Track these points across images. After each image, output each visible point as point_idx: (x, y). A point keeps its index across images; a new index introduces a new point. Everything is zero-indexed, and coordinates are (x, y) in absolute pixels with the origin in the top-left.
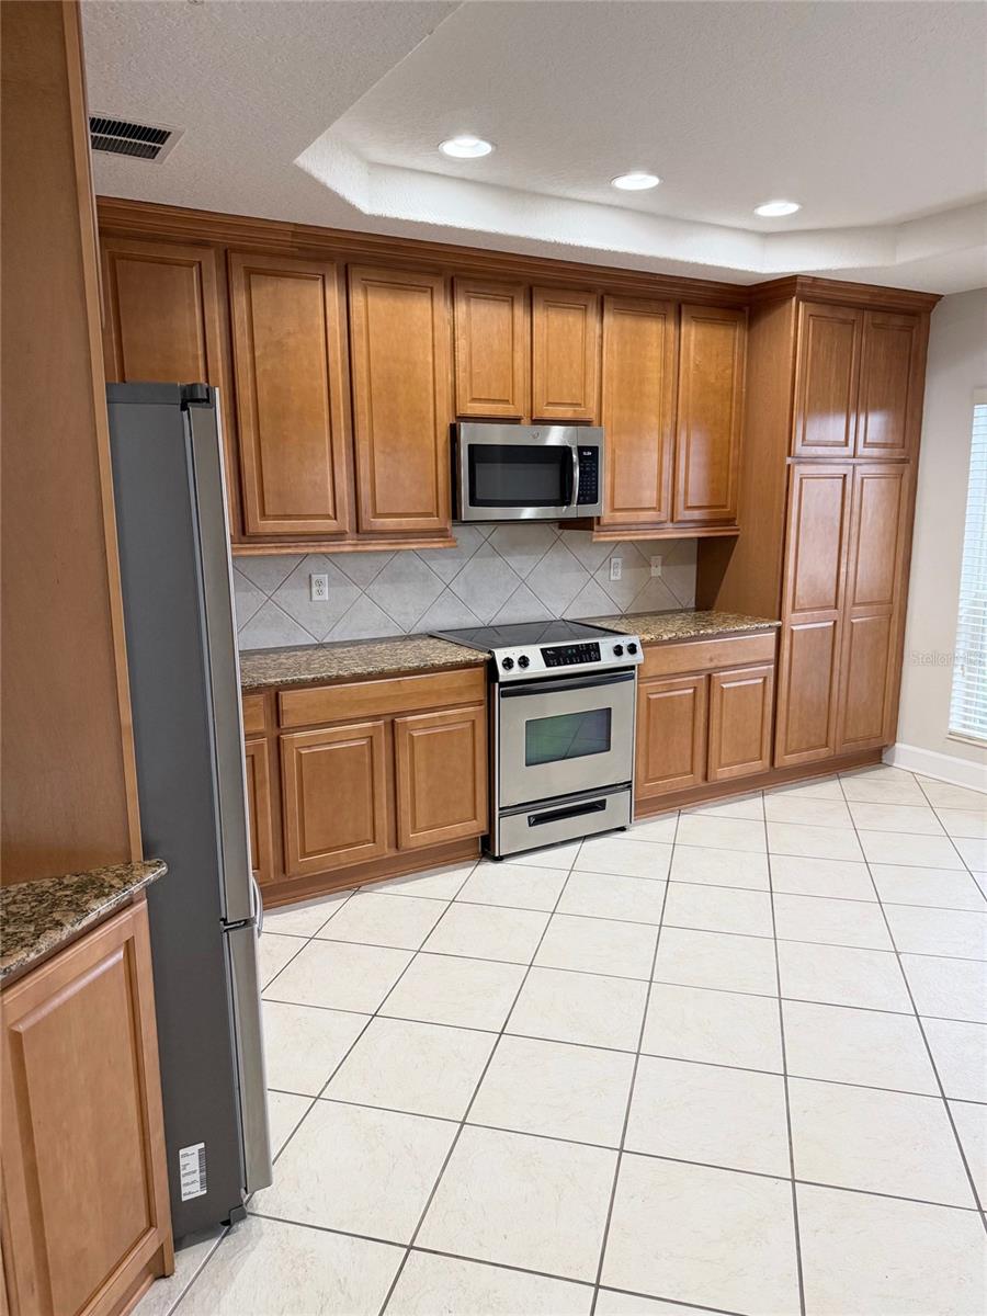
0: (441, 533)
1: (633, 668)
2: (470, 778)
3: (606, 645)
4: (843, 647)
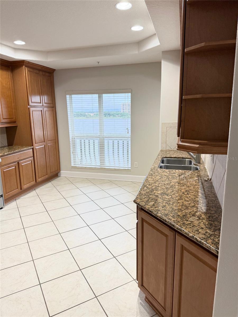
4: (47, 151)
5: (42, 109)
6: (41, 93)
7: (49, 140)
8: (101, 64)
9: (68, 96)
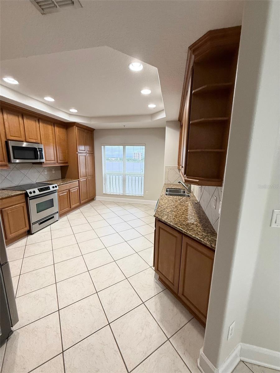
0: (6, 166)
1: (56, 190)
3: (51, 186)
4: (88, 183)
5: (85, 155)
6: (85, 144)
7: (89, 175)
8: (126, 127)
9: (103, 147)
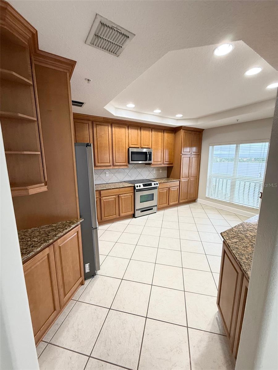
0: (126, 165)
1: (157, 187)
2: (131, 204)
3: (153, 183)
4: (189, 184)
5: (190, 156)
6: (191, 146)
7: (192, 176)
9: (211, 147)
